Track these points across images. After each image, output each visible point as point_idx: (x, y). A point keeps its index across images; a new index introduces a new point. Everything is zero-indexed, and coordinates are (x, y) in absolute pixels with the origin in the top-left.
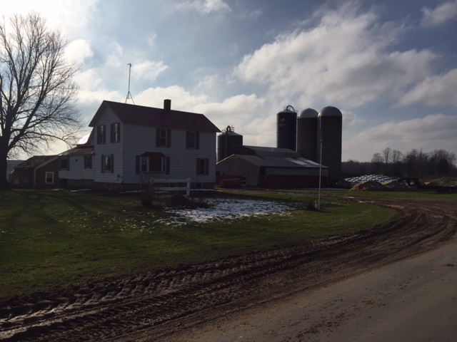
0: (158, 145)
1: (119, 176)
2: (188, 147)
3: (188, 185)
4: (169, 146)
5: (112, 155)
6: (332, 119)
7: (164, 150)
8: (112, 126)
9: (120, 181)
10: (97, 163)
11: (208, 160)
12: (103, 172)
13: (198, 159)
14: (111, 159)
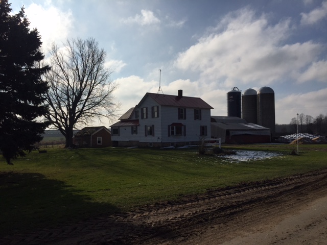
0: (179, 119)
1: (159, 138)
2: (195, 119)
3: (220, 142)
4: (185, 119)
5: (153, 126)
6: (268, 95)
7: (182, 121)
8: (153, 108)
9: (160, 141)
10: (141, 130)
11: (206, 126)
12: (146, 136)
13: (201, 126)
14: (152, 128)
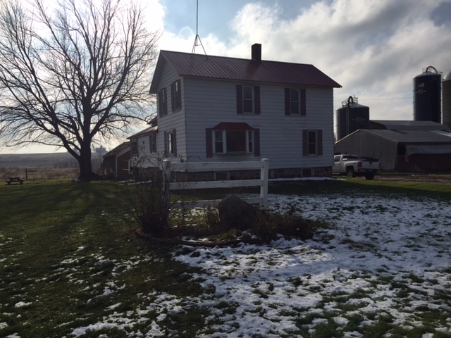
0: (239, 111)
1: (182, 161)
3: (264, 175)
5: (174, 131)
7: (249, 119)
8: (173, 88)
10: (160, 143)
14: (174, 135)
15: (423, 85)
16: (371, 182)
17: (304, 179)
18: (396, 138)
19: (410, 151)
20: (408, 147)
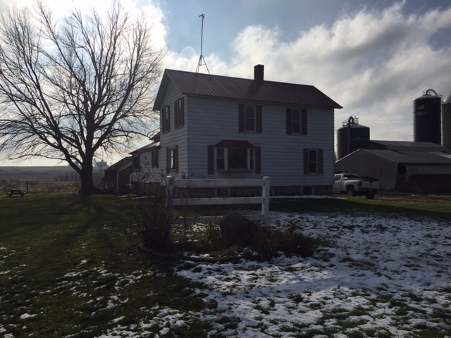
1: (183, 177)
2: (289, 132)
5: (177, 147)
7: (251, 137)
8: (176, 105)
10: (162, 159)
12: (168, 171)
13: (305, 150)
14: (176, 151)
15: (423, 107)
16: (371, 202)
17: (305, 197)
18: (397, 158)
19: (410, 171)
20: (408, 168)
